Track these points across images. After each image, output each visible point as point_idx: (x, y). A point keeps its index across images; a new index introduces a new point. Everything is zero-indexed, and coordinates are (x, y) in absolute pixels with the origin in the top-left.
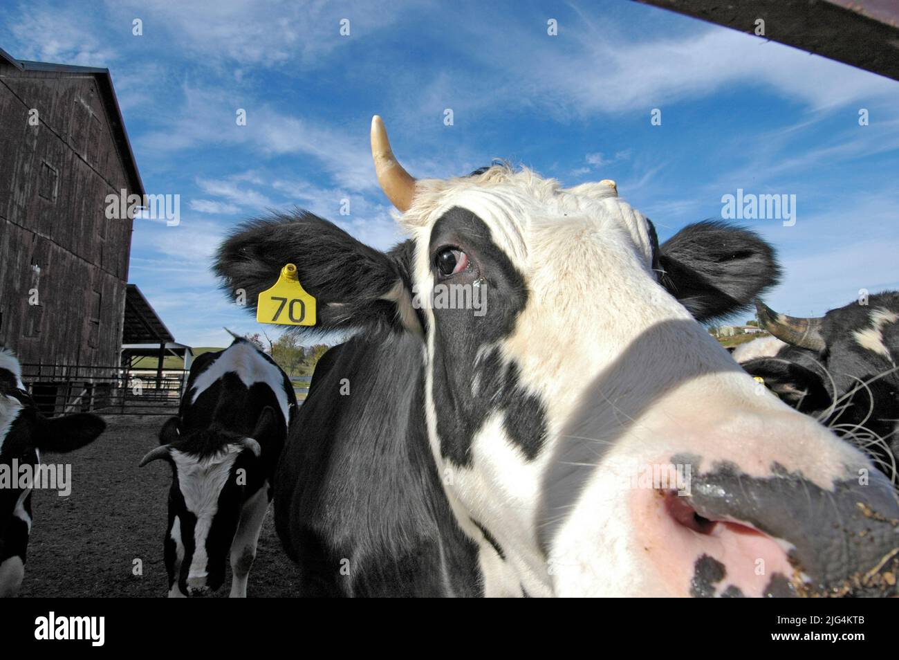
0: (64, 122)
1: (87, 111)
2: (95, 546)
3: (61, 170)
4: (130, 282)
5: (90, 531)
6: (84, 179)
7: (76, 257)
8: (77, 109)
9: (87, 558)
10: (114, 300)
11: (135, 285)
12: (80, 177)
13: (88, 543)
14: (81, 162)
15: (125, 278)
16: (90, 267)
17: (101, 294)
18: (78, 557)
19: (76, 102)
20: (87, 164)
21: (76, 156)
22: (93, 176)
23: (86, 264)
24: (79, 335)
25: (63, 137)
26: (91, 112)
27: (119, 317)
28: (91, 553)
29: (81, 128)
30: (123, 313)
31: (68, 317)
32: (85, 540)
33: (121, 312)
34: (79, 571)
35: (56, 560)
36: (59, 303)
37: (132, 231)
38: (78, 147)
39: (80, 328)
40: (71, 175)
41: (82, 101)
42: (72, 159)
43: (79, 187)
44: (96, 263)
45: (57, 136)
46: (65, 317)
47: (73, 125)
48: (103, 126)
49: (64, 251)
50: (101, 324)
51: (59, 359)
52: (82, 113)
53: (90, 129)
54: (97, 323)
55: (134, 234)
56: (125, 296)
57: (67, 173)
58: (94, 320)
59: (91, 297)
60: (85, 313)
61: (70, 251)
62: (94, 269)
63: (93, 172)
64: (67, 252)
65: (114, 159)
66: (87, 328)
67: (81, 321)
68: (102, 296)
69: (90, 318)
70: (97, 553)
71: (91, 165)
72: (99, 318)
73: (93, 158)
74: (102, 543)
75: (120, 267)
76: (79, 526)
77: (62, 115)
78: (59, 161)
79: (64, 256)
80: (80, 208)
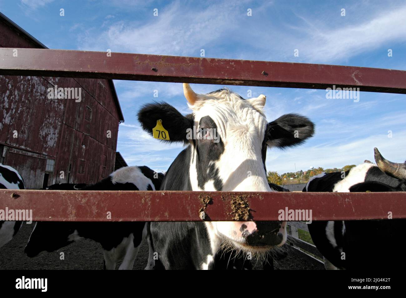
0: (94, 91)
1: (102, 86)
2: (98, 255)
3: (93, 109)
4: (117, 151)
5: (97, 249)
6: (101, 111)
7: (98, 142)
8: (99, 86)
9: (94, 259)
10: (111, 158)
11: (119, 152)
12: (100, 111)
13: (95, 253)
14: (100, 105)
15: (115, 150)
16: (103, 145)
17: (106, 156)
18: (91, 258)
19: (98, 83)
20: (102, 106)
21: (98, 103)
22: (104, 110)
23: (102, 144)
24: (98, 173)
25: (94, 97)
26: (104, 86)
27: (113, 165)
28: (96, 257)
29: (100, 92)
30: (115, 164)
31: (94, 165)
32: (94, 252)
33: (114, 163)
34: (91, 263)
35: (83, 259)
36: (91, 160)
37: (118, 131)
38: (99, 99)
39: (99, 170)
40: (97, 111)
41: (101, 82)
42: (97, 104)
43: (99, 115)
44: (105, 144)
45: (91, 96)
46: (93, 165)
47: (97, 91)
48: (108, 91)
49: (94, 139)
50: (106, 168)
51: (91, 182)
52: (100, 87)
53: (103, 93)
54: (105, 168)
55: (119, 132)
56: (115, 157)
57: (95, 110)
58: (104, 166)
59: (103, 157)
60: (101, 164)
61: (96, 140)
62: (104, 146)
63: (104, 109)
64: (95, 140)
65: (112, 103)
66: (101, 170)
67: (99, 167)
68: (107, 157)
69: (102, 166)
70: (99, 257)
71: (104, 106)
72: (106, 166)
73: (104, 104)
74: (101, 254)
75: (114, 145)
76: (93, 247)
77: (93, 88)
78: (92, 105)
79: (94, 142)
80: (99, 123)
